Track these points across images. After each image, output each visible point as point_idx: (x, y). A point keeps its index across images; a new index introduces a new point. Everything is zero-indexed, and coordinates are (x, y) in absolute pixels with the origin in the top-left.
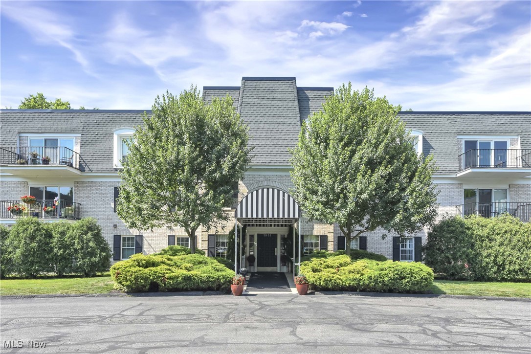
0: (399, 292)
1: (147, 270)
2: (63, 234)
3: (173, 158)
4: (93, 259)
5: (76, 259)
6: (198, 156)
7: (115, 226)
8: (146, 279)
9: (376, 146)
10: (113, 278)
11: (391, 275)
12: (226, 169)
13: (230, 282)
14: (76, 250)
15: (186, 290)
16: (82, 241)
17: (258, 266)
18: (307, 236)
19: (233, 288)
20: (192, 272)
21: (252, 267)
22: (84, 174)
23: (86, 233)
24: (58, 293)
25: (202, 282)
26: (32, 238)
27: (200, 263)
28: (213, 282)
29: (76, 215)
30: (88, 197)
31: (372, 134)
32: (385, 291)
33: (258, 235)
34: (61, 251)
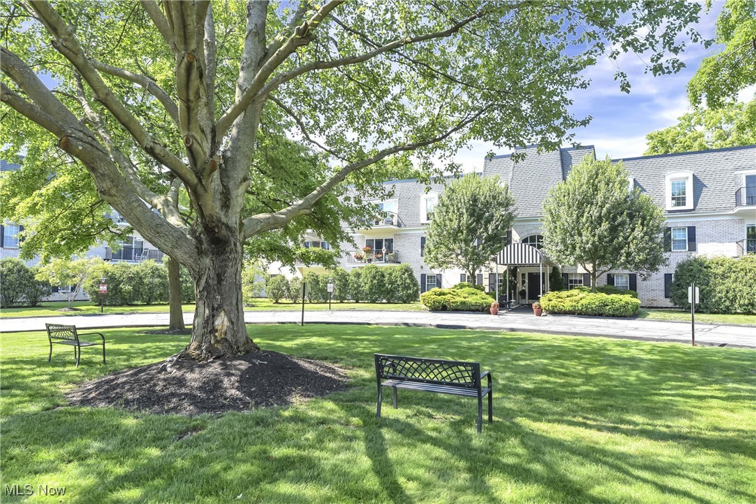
0: (607, 316)
1: (440, 298)
2: (390, 274)
3: (456, 226)
4: (409, 291)
5: (398, 291)
6: (472, 223)
7: (422, 267)
8: (439, 303)
9: (601, 207)
10: (422, 302)
11: (597, 303)
12: (490, 231)
13: (490, 306)
14: (398, 285)
15: (463, 310)
16: (402, 279)
17: (529, 299)
18: (572, 274)
19: (491, 310)
20: (467, 299)
21: (524, 300)
22: (400, 228)
23: (404, 274)
24: (393, 310)
25: (472, 305)
26: (374, 277)
27: (473, 294)
28: (479, 306)
29: (396, 260)
30: (403, 245)
31: (600, 198)
32: (595, 315)
33: (529, 273)
34: (390, 286)
